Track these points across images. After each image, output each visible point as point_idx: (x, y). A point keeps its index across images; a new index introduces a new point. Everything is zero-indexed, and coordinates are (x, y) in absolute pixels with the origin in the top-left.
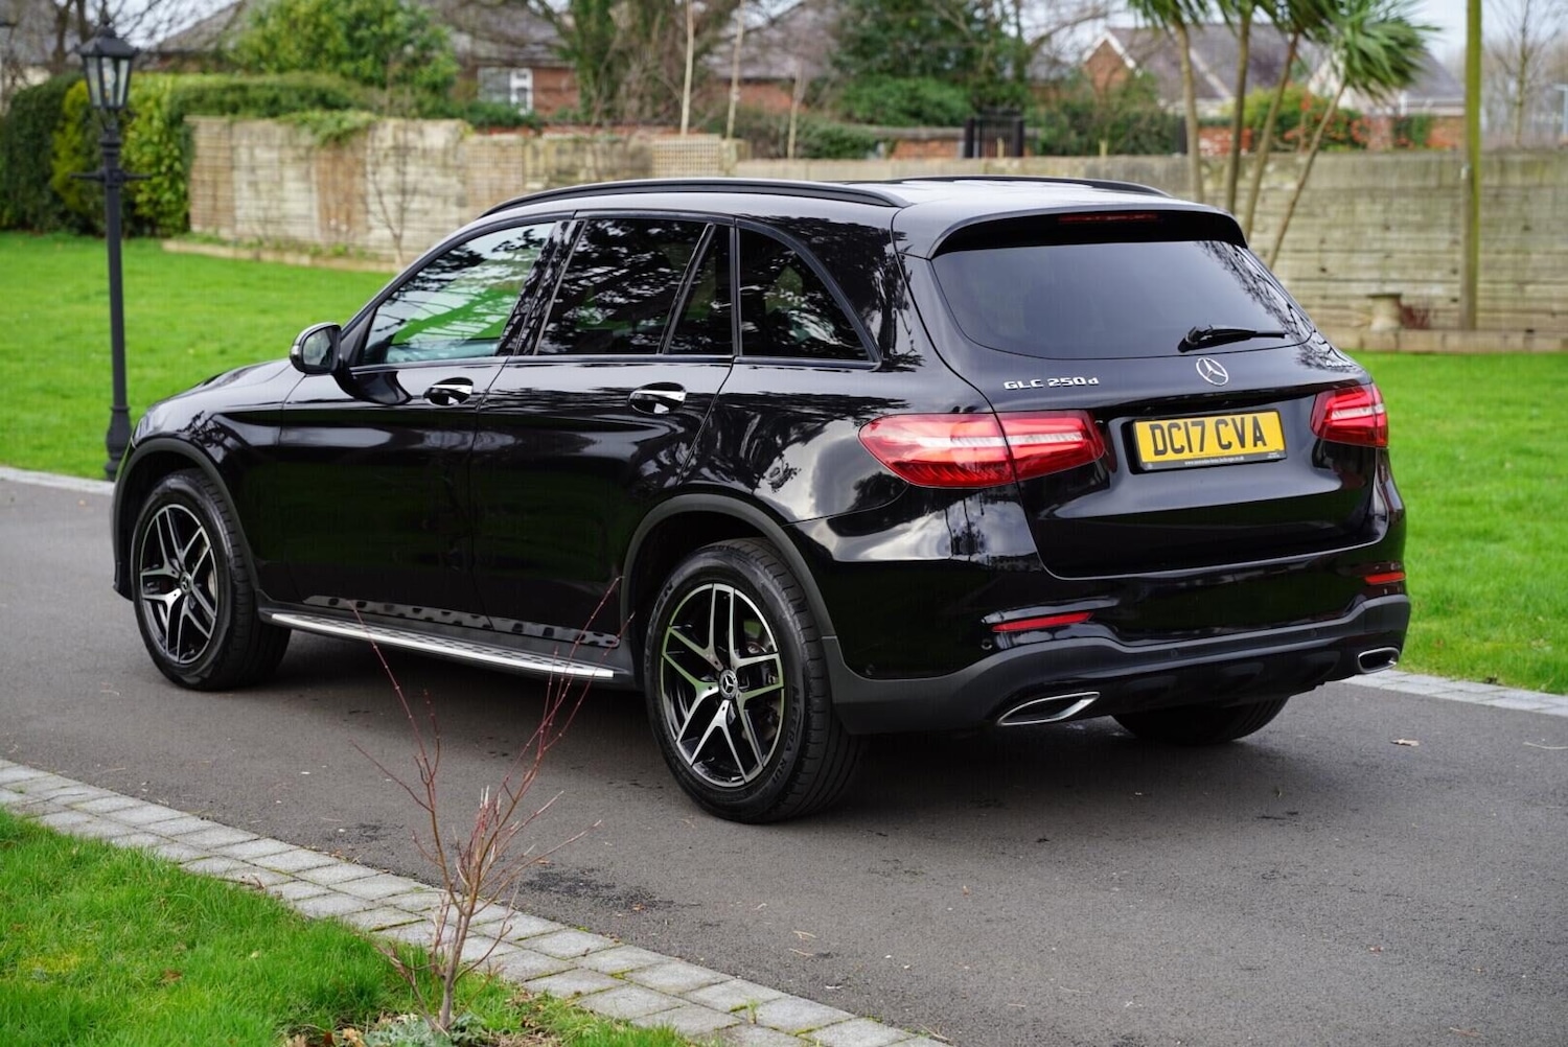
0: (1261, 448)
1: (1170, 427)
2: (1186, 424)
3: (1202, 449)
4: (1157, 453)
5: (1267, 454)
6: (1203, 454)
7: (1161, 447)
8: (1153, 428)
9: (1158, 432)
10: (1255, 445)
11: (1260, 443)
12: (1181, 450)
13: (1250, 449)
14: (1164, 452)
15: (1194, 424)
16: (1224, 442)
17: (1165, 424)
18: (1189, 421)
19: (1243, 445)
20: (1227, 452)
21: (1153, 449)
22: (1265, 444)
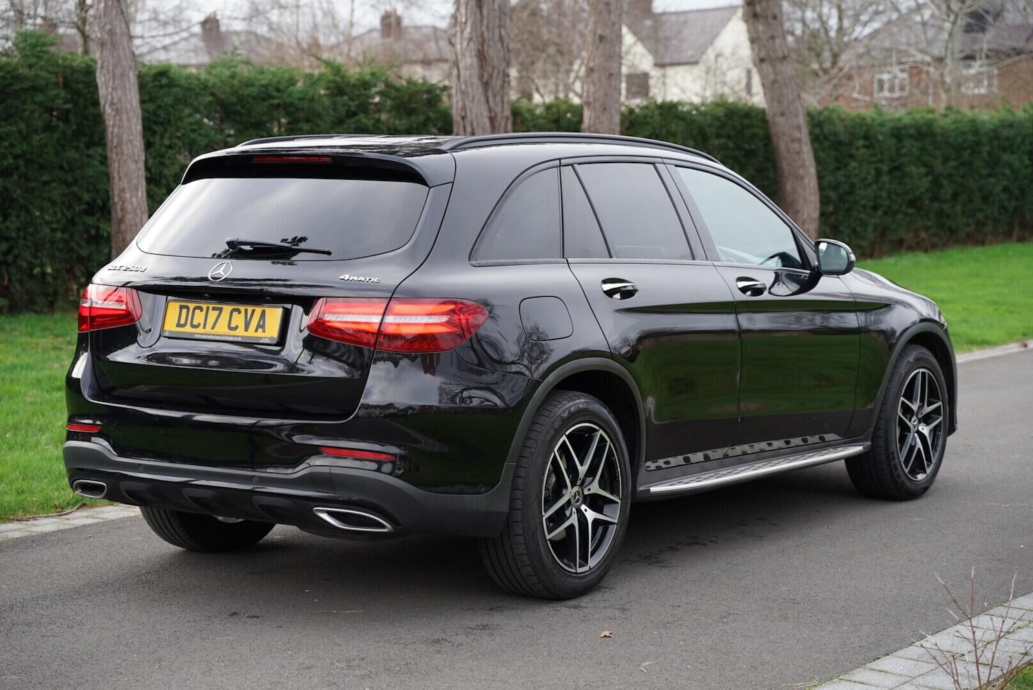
0: (260, 333)
1: (195, 308)
2: (208, 308)
3: (213, 328)
4: (179, 325)
5: (261, 338)
6: (213, 332)
7: (182, 322)
8: (181, 307)
9: (184, 311)
10: (256, 331)
11: (260, 330)
12: (197, 326)
13: (251, 333)
14: (183, 326)
15: (214, 309)
16: (233, 325)
17: (192, 306)
18: (211, 306)
19: (246, 329)
20: (232, 333)
21: (176, 322)
22: (264, 331)
